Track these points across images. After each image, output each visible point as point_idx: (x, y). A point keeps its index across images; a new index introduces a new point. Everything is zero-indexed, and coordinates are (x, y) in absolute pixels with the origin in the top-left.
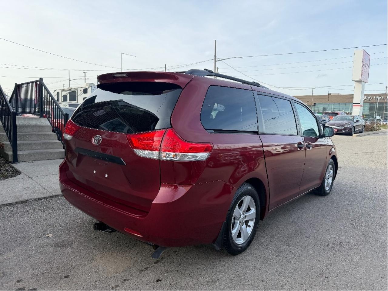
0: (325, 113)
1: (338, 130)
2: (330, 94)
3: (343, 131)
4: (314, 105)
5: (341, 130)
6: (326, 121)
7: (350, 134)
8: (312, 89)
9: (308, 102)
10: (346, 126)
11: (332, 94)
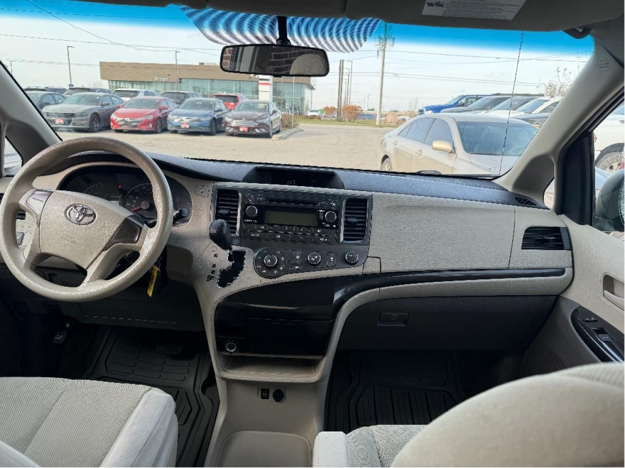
0: (216, 96)
1: (249, 129)
2: (203, 63)
3: (257, 131)
4: (180, 82)
5: (254, 129)
6: (224, 111)
7: (267, 136)
8: (175, 52)
9: (169, 75)
10: (261, 121)
11: (205, 64)
